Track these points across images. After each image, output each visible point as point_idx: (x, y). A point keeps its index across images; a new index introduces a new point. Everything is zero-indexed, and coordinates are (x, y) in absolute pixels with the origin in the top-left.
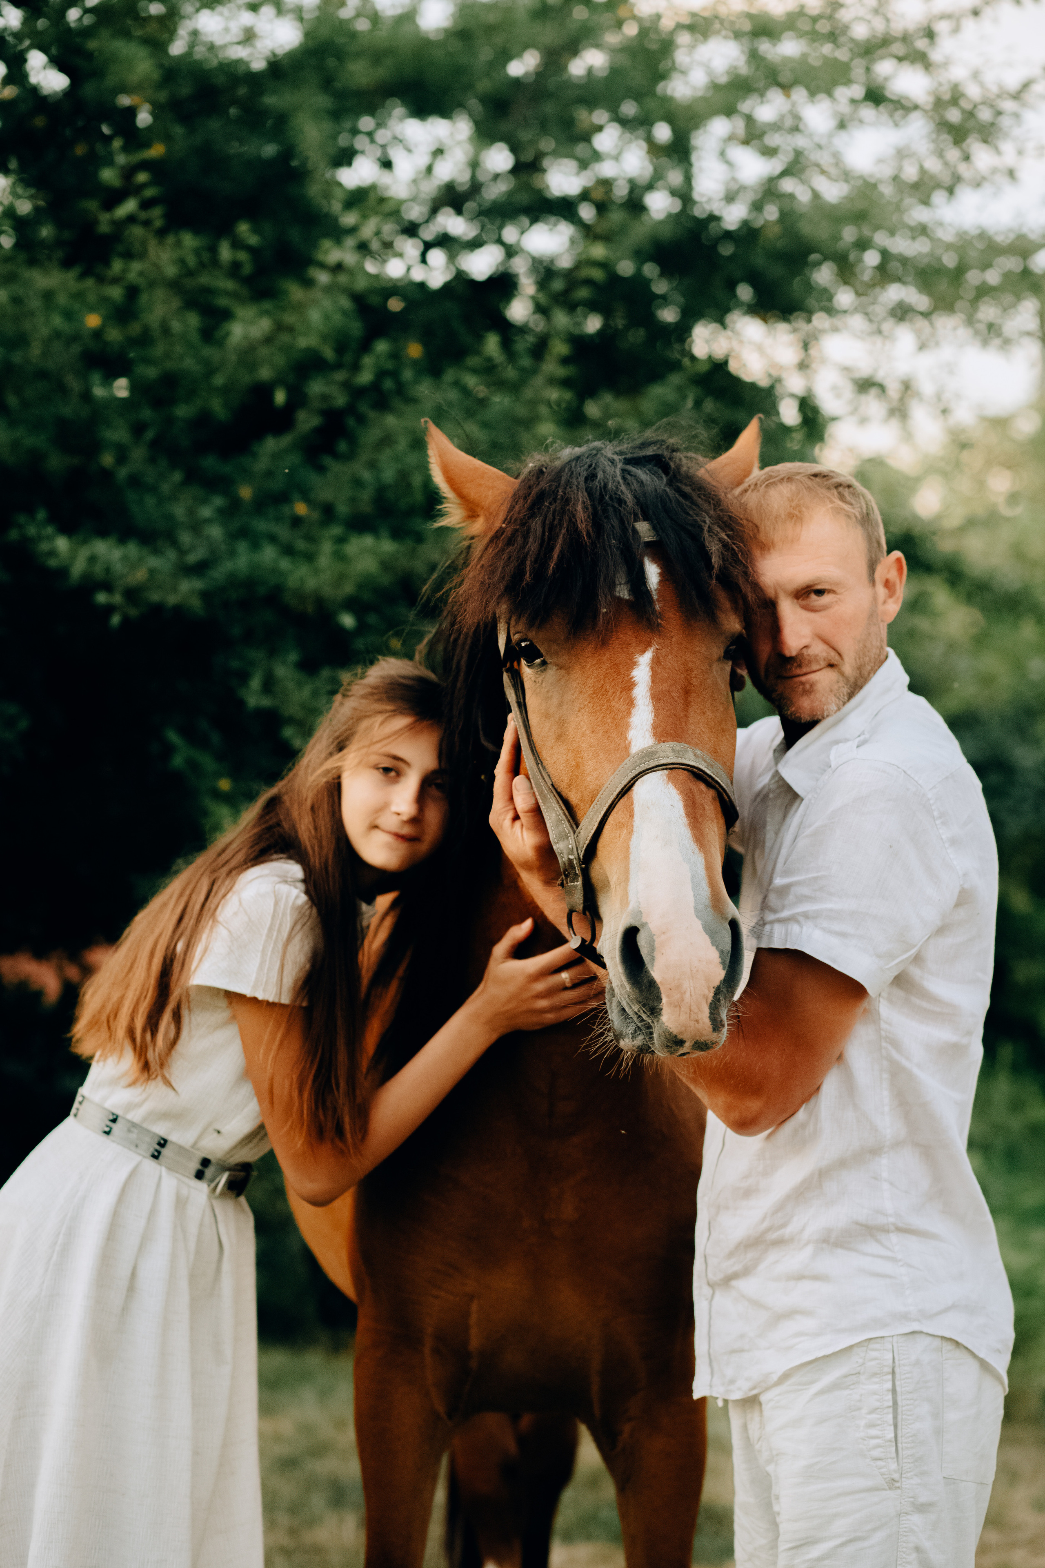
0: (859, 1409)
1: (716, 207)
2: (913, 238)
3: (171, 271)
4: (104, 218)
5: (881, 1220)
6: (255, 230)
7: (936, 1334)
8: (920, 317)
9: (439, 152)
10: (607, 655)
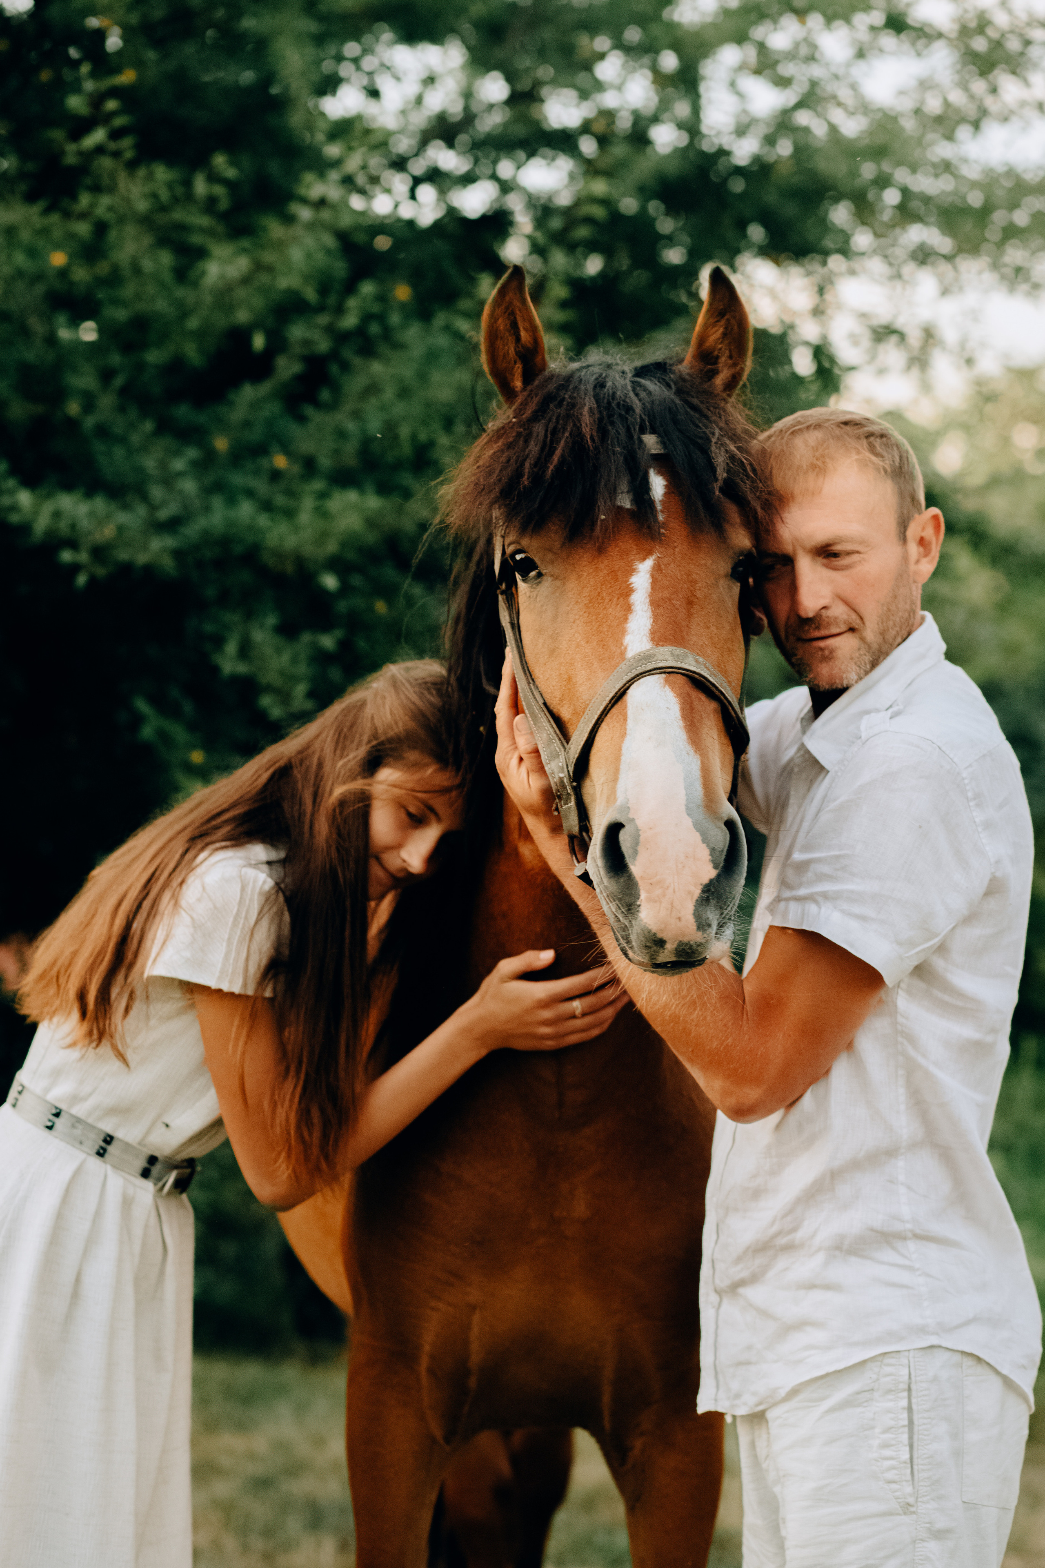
0: (873, 1428)
1: (726, 141)
2: (936, 176)
3: (142, 206)
4: (71, 148)
5: (898, 1227)
6: (233, 163)
7: (955, 1348)
8: (943, 260)
9: (430, 80)
10: (606, 562)
